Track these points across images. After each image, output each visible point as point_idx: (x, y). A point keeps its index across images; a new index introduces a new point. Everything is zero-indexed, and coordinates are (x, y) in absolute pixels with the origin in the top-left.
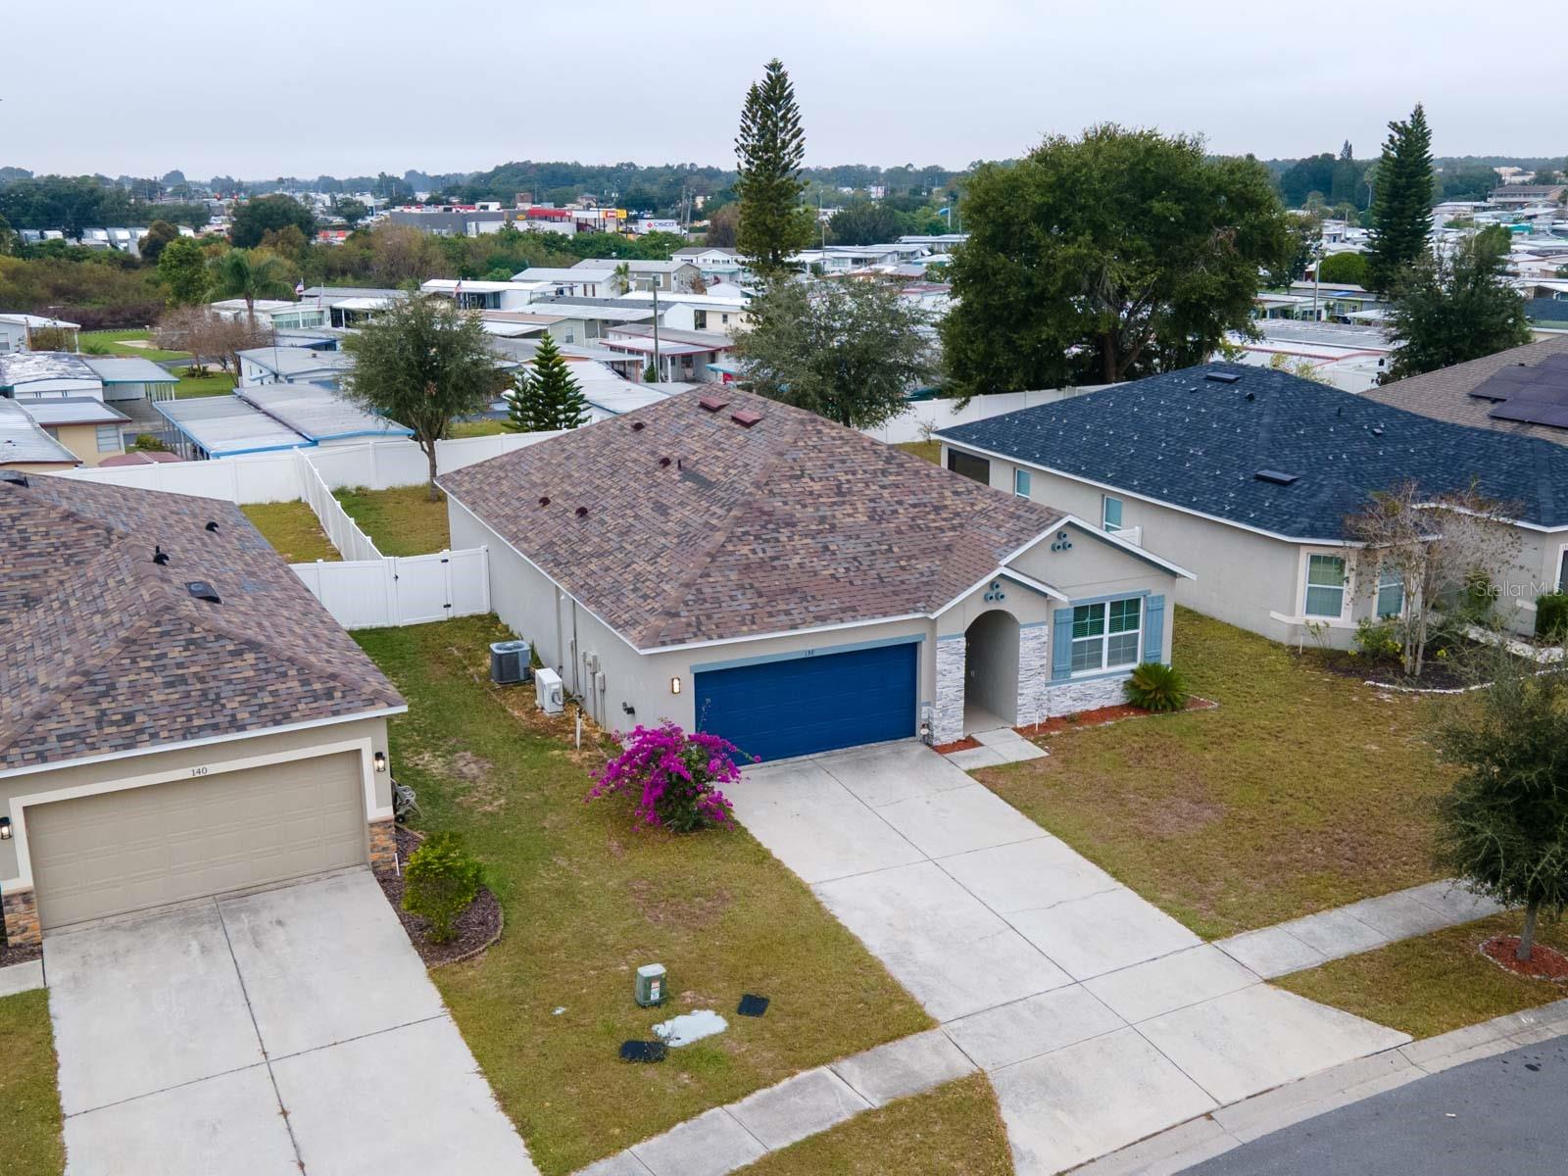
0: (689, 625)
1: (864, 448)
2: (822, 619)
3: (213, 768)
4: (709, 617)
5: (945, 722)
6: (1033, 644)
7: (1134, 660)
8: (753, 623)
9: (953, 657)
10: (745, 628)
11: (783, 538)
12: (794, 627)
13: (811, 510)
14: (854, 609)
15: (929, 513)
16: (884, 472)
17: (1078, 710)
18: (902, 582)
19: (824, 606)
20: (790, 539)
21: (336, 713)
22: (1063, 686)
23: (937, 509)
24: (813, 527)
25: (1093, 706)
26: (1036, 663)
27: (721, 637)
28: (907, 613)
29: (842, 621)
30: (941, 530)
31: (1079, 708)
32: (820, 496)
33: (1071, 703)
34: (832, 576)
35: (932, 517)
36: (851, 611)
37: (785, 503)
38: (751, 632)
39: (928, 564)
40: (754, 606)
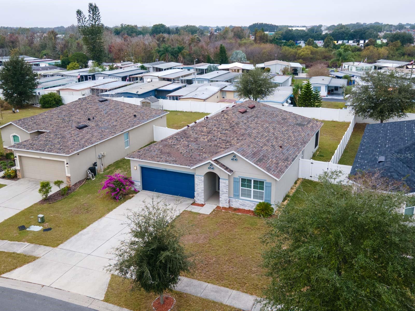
0: (139, 155)
1: (229, 122)
2: (166, 161)
3: (43, 157)
4: (145, 154)
5: (198, 198)
6: (223, 184)
7: (263, 200)
8: (152, 158)
9: (200, 181)
10: (149, 159)
11: (182, 140)
12: (158, 162)
13: (197, 135)
14: (176, 161)
15: (224, 143)
16: (227, 130)
17: (242, 208)
18: (195, 158)
19: (171, 158)
20: (183, 141)
21: (57, 153)
22: (236, 200)
23: (228, 142)
24: (192, 140)
25: (247, 208)
26: (225, 190)
27: (142, 159)
28: (186, 166)
29: (170, 163)
30: (221, 148)
31: (241, 207)
32: (203, 132)
33: (239, 205)
34: (181, 153)
35: (224, 144)
36: (175, 162)
37: (193, 132)
38: (149, 160)
39: (206, 155)
40: (157, 154)
